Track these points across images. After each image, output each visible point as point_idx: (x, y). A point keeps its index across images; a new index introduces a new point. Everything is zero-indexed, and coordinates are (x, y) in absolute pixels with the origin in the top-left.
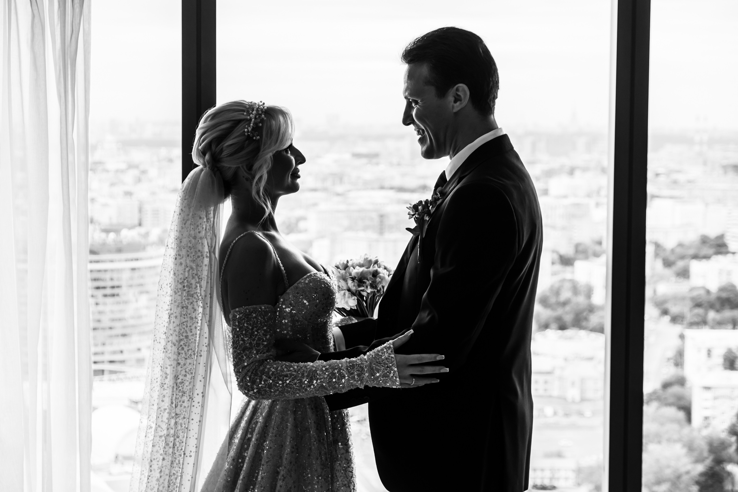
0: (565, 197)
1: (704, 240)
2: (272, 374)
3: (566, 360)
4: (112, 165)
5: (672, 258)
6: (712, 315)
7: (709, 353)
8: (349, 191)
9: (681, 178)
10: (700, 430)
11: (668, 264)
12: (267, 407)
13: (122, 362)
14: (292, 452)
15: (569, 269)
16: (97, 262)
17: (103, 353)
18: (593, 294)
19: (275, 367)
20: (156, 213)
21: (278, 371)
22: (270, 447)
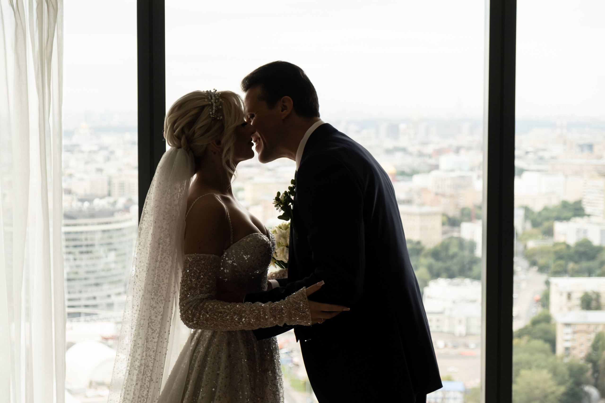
0: (453, 171)
1: (565, 205)
2: (210, 310)
3: (454, 302)
4: (86, 148)
5: (539, 220)
6: (571, 265)
7: (569, 296)
8: (278, 167)
9: (546, 155)
10: (562, 358)
11: (535, 224)
12: (207, 339)
13: (95, 306)
14: (226, 377)
15: (456, 229)
16: (75, 225)
17: (79, 299)
18: (475, 249)
19: (212, 305)
20: (122, 185)
21: (215, 308)
22: (209, 373)
